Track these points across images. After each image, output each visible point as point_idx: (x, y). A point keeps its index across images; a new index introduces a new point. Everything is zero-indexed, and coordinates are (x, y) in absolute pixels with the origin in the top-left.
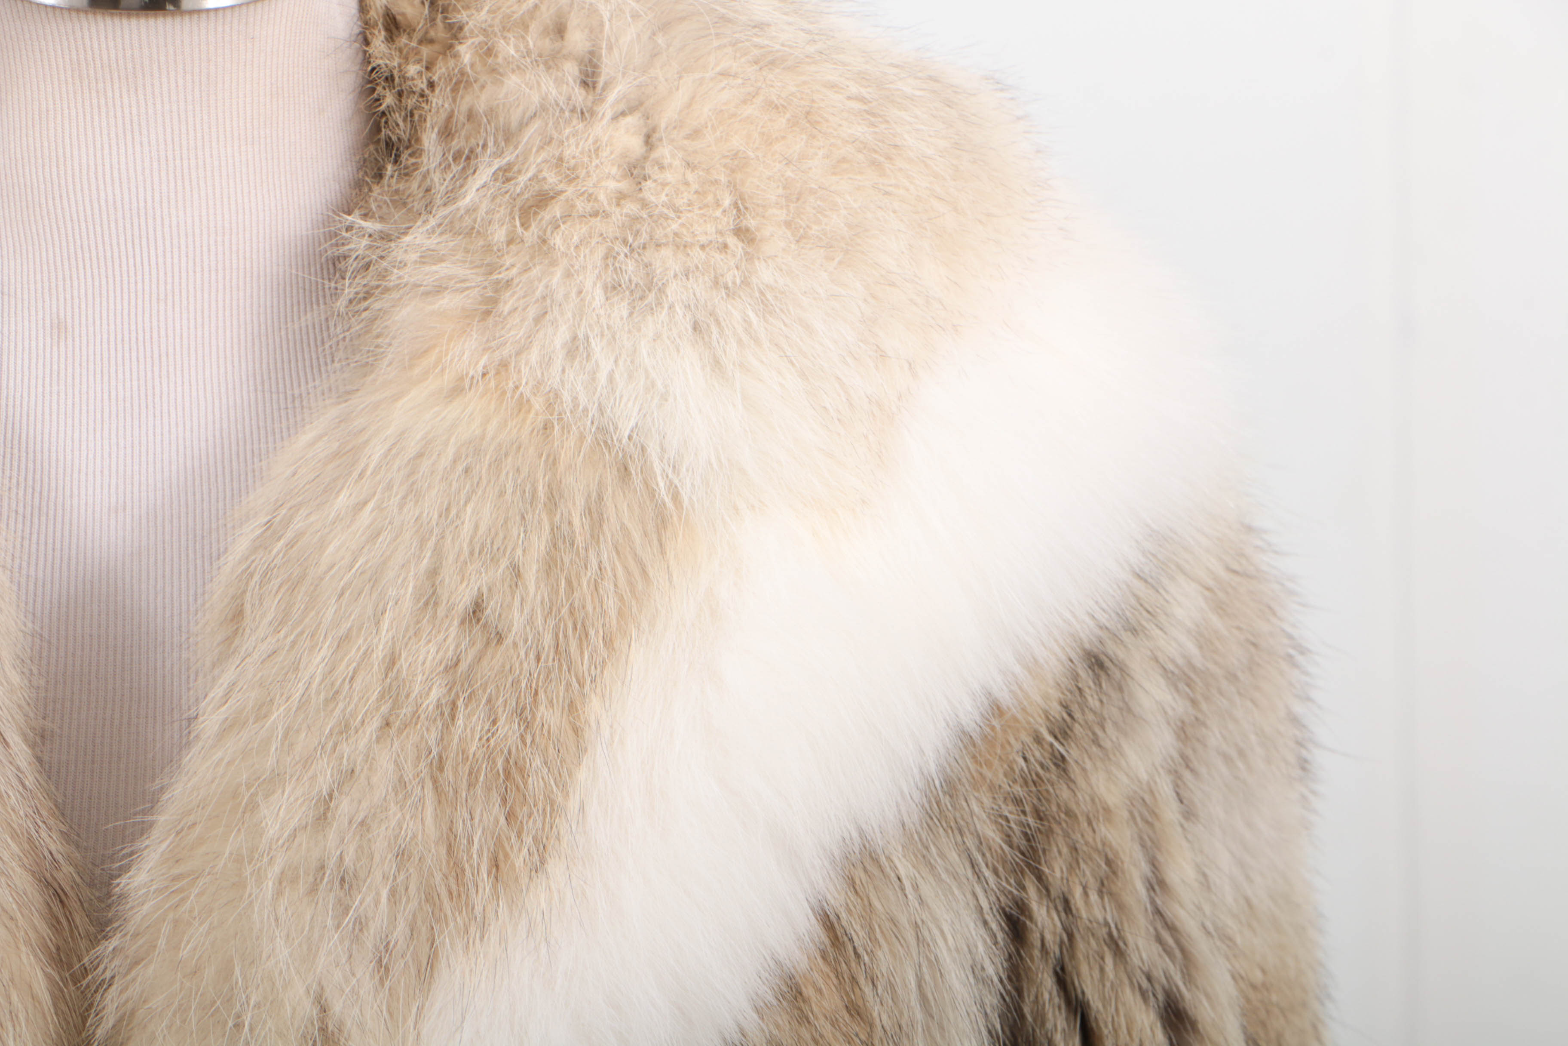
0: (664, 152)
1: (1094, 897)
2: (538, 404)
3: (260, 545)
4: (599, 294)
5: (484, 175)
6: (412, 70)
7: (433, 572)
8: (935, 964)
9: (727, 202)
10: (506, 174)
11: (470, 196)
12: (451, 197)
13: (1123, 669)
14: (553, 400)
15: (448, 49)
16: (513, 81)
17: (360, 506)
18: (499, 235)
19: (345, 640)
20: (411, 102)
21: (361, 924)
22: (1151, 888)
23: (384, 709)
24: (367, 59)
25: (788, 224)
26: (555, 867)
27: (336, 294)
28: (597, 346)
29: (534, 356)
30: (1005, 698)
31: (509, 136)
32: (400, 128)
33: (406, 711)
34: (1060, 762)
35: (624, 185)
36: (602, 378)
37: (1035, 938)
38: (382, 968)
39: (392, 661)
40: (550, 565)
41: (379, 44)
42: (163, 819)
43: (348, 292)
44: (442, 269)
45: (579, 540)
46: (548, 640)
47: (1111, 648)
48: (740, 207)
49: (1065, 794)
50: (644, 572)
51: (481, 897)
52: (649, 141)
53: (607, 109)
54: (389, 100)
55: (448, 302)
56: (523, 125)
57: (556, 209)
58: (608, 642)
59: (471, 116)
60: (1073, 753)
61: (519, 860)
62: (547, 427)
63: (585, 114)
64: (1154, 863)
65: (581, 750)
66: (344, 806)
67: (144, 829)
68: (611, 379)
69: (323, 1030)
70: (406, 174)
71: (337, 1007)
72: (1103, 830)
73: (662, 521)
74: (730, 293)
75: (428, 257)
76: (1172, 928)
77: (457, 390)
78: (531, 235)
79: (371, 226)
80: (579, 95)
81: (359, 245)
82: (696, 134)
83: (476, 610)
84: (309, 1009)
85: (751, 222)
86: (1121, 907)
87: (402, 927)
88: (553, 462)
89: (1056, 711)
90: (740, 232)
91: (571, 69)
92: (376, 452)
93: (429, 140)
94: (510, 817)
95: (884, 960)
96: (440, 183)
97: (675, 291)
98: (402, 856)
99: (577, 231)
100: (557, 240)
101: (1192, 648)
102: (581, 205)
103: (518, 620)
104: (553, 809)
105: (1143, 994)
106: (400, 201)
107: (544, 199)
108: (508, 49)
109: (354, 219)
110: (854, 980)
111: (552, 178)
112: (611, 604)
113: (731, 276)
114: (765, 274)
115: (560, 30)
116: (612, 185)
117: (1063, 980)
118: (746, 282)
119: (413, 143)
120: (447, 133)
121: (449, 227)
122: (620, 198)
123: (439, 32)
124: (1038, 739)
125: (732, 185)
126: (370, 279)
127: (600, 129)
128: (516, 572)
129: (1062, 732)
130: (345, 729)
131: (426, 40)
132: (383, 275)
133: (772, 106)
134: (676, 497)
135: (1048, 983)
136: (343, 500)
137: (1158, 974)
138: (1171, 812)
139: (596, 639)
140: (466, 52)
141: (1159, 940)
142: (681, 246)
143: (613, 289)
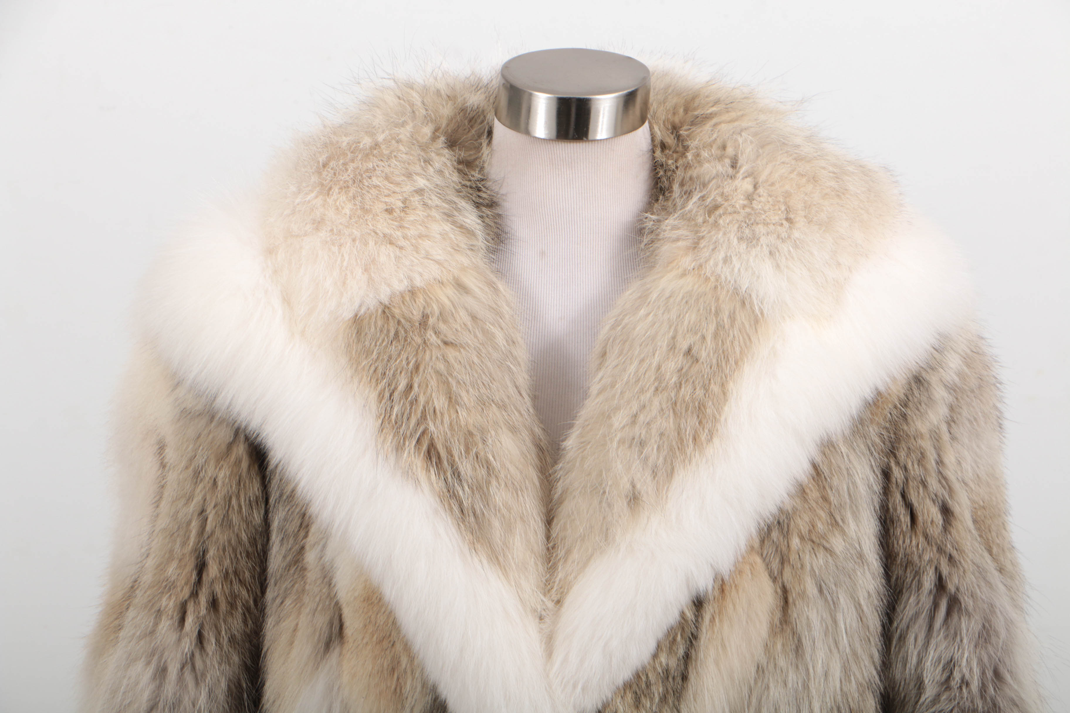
0: (761, 190)
1: (916, 466)
2: (713, 279)
3: (613, 328)
4: (735, 241)
5: (695, 199)
6: (670, 162)
7: (674, 338)
8: (854, 483)
9: (783, 208)
10: (703, 198)
11: (690, 205)
12: (683, 207)
13: (929, 383)
14: (718, 278)
15: (683, 155)
16: (706, 165)
17: (648, 314)
18: (700, 220)
19: (642, 361)
20: (669, 174)
21: (647, 459)
22: (937, 463)
23: (656, 384)
24: (654, 158)
25: (805, 217)
26: (716, 440)
27: (641, 242)
28: (734, 259)
29: (712, 262)
30: (882, 389)
31: (705, 185)
32: (666, 184)
33: (663, 385)
34: (904, 416)
35: (746, 202)
36: (736, 270)
37: (894, 480)
38: (654, 474)
39: (659, 368)
40: (716, 335)
41: (658, 153)
42: (578, 422)
43: (646, 240)
44: (680, 232)
45: (727, 327)
46: (714, 361)
47: (924, 374)
48: (788, 211)
49: (905, 428)
50: (750, 339)
51: (689, 451)
52: (755, 187)
53: (740, 175)
54: (661, 173)
55: (680, 244)
56: (709, 182)
57: (721, 211)
58: (736, 363)
59: (691, 178)
60: (909, 412)
61: (703, 437)
62: (716, 287)
63: (732, 177)
64: (939, 455)
65: (726, 400)
66: (642, 418)
67: (571, 426)
68: (739, 270)
69: (634, 494)
70: (667, 199)
71: (638, 486)
72: (920, 441)
73: (757, 321)
74: (783, 241)
75: (674, 228)
76: (945, 479)
77: (684, 275)
78: (711, 220)
79: (654, 217)
80: (730, 171)
81: (649, 224)
82: (773, 184)
83: (689, 351)
84: (628, 486)
85: (792, 216)
86: (926, 469)
87: (661, 459)
88: (717, 299)
89: (902, 396)
90: (787, 219)
91: (727, 161)
92: (654, 296)
93: (676, 187)
94: (700, 423)
95: (835, 482)
96: (679, 202)
97: (763, 240)
98: (662, 435)
99: (728, 219)
100: (721, 222)
101: (956, 379)
102: (730, 209)
103: (704, 354)
104: (715, 420)
105: (934, 501)
106: (664, 209)
107: (716, 207)
108: (705, 154)
109: (648, 215)
110: (824, 487)
111: (719, 199)
112: (737, 349)
113: (784, 235)
114: (796, 234)
115: (724, 148)
116: (741, 202)
117: (904, 496)
118: (789, 237)
119: (670, 189)
120: (682, 185)
121: (682, 217)
122: (744, 207)
123: (680, 149)
124: (895, 407)
125: (785, 203)
126: (653, 236)
127: (737, 182)
128: (704, 338)
129: (906, 405)
130: (642, 391)
131: (675, 152)
132: (658, 235)
133: (801, 175)
134: (762, 313)
135: (898, 498)
136: (642, 312)
137: (940, 494)
138: (946, 437)
139: (732, 361)
140: (690, 156)
141: (940, 482)
142: (766, 224)
143: (740, 239)
